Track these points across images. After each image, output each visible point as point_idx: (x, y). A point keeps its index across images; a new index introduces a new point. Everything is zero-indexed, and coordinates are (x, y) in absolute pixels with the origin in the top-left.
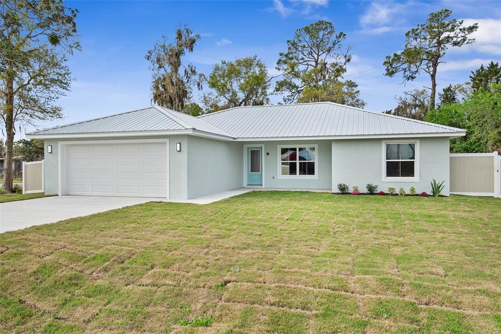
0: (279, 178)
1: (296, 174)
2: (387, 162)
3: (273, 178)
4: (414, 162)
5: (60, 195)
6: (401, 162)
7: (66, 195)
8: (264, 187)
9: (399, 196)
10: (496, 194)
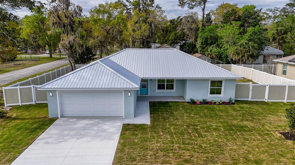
2: (211, 88)
3: (154, 91)
4: (221, 88)
5: (59, 117)
6: (216, 89)
7: (62, 117)
8: (149, 96)
9: (217, 105)
10: (249, 99)
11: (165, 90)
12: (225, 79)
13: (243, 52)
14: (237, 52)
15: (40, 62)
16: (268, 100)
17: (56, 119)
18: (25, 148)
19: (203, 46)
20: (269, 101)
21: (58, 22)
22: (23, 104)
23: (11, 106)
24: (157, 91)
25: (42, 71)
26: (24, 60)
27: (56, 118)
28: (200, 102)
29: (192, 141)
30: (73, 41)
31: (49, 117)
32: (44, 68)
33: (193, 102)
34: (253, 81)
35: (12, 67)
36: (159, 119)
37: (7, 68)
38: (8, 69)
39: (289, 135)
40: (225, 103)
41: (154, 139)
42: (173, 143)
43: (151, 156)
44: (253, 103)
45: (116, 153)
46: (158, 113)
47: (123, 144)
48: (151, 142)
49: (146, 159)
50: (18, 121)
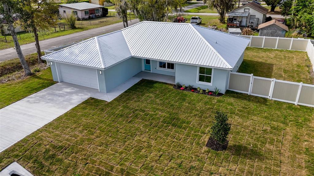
1: (165, 68)
2: (200, 75)
3: (155, 69)
4: (211, 77)
5: (59, 82)
6: (206, 76)
7: (62, 82)
8: (151, 72)
9: (200, 93)
10: (249, 93)
12: (214, 68)
16: (272, 98)
17: (56, 83)
18: (14, 102)
19: (298, 8)
24: (158, 68)
28: (186, 88)
30: (124, 6)
31: (53, 81)
33: (179, 86)
35: (96, 24)
36: (124, 98)
37: (91, 25)
38: (91, 27)
40: (211, 93)
41: (93, 115)
42: (101, 123)
43: (71, 128)
44: (246, 99)
45: (54, 120)
46: (131, 92)
47: (66, 114)
48: (87, 117)
49: (64, 130)
50: (36, 80)
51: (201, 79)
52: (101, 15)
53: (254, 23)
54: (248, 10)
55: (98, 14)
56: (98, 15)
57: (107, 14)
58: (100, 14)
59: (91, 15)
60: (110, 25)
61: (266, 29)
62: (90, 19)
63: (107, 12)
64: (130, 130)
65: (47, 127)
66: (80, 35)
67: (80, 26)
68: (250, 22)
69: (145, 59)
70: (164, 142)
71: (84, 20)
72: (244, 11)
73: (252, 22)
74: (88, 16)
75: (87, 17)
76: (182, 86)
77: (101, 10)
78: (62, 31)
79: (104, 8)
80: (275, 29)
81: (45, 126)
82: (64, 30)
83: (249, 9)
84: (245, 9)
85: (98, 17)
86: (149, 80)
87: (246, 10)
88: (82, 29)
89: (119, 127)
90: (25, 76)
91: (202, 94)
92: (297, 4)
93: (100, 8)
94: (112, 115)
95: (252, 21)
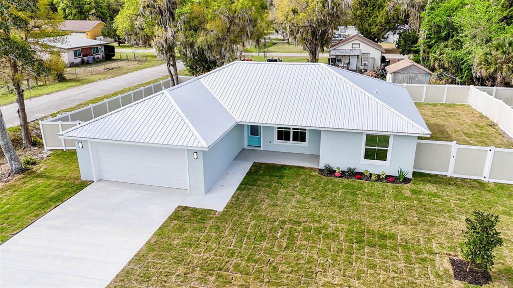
0: (275, 143)
1: (289, 140)
2: (366, 148)
3: (270, 143)
4: (387, 150)
5: (95, 181)
6: (378, 150)
7: (100, 180)
8: (262, 149)
9: (372, 181)
10: (450, 174)
11: (291, 143)
12: (394, 135)
13: (499, 61)
14: (486, 61)
15: (145, 64)
16: (489, 178)
17: (89, 183)
18: (15, 233)
19: (430, 42)
20: (491, 180)
21: (152, 5)
22: (67, 148)
23: (52, 150)
24: (276, 141)
25: (137, 84)
26: (125, 60)
27: (90, 181)
28: (343, 172)
29: (269, 255)
30: (172, 38)
31: (82, 180)
32: (144, 76)
33: (330, 172)
34: (500, 126)
35: (100, 73)
36: (244, 201)
37: (92, 74)
38: (93, 77)
39: (468, 270)
40: (389, 179)
41: (206, 242)
42: (233, 256)
43: (178, 275)
44: (450, 184)
45: (130, 262)
46: (250, 189)
47: (150, 247)
48: (197, 247)
49: (166, 282)
50: (39, 181)
51: (369, 155)
52: (103, 58)
53: (369, 66)
54: (358, 46)
55: (97, 56)
56: (98, 58)
57: (114, 55)
58: (101, 55)
59: (85, 58)
60: (127, 73)
61: (400, 73)
62: (83, 63)
63: (114, 52)
64: (297, 264)
65: (123, 281)
66: (81, 92)
67: (71, 77)
68: (363, 64)
69: (248, 125)
70: (378, 282)
71: (73, 67)
72: (352, 48)
73: (365, 65)
74: (80, 59)
75: (78, 60)
76: (334, 171)
77: (103, 49)
78: (40, 86)
79: (109, 46)
80: (415, 72)
81: (117, 277)
82: (44, 85)
83: (359, 44)
84: (353, 44)
85: (97, 62)
86: (268, 164)
87: (354, 46)
88: (78, 81)
89: (273, 261)
90: (9, 176)
91: (376, 181)
92: (428, 36)
93: (100, 45)
94: (244, 237)
95: (365, 63)
